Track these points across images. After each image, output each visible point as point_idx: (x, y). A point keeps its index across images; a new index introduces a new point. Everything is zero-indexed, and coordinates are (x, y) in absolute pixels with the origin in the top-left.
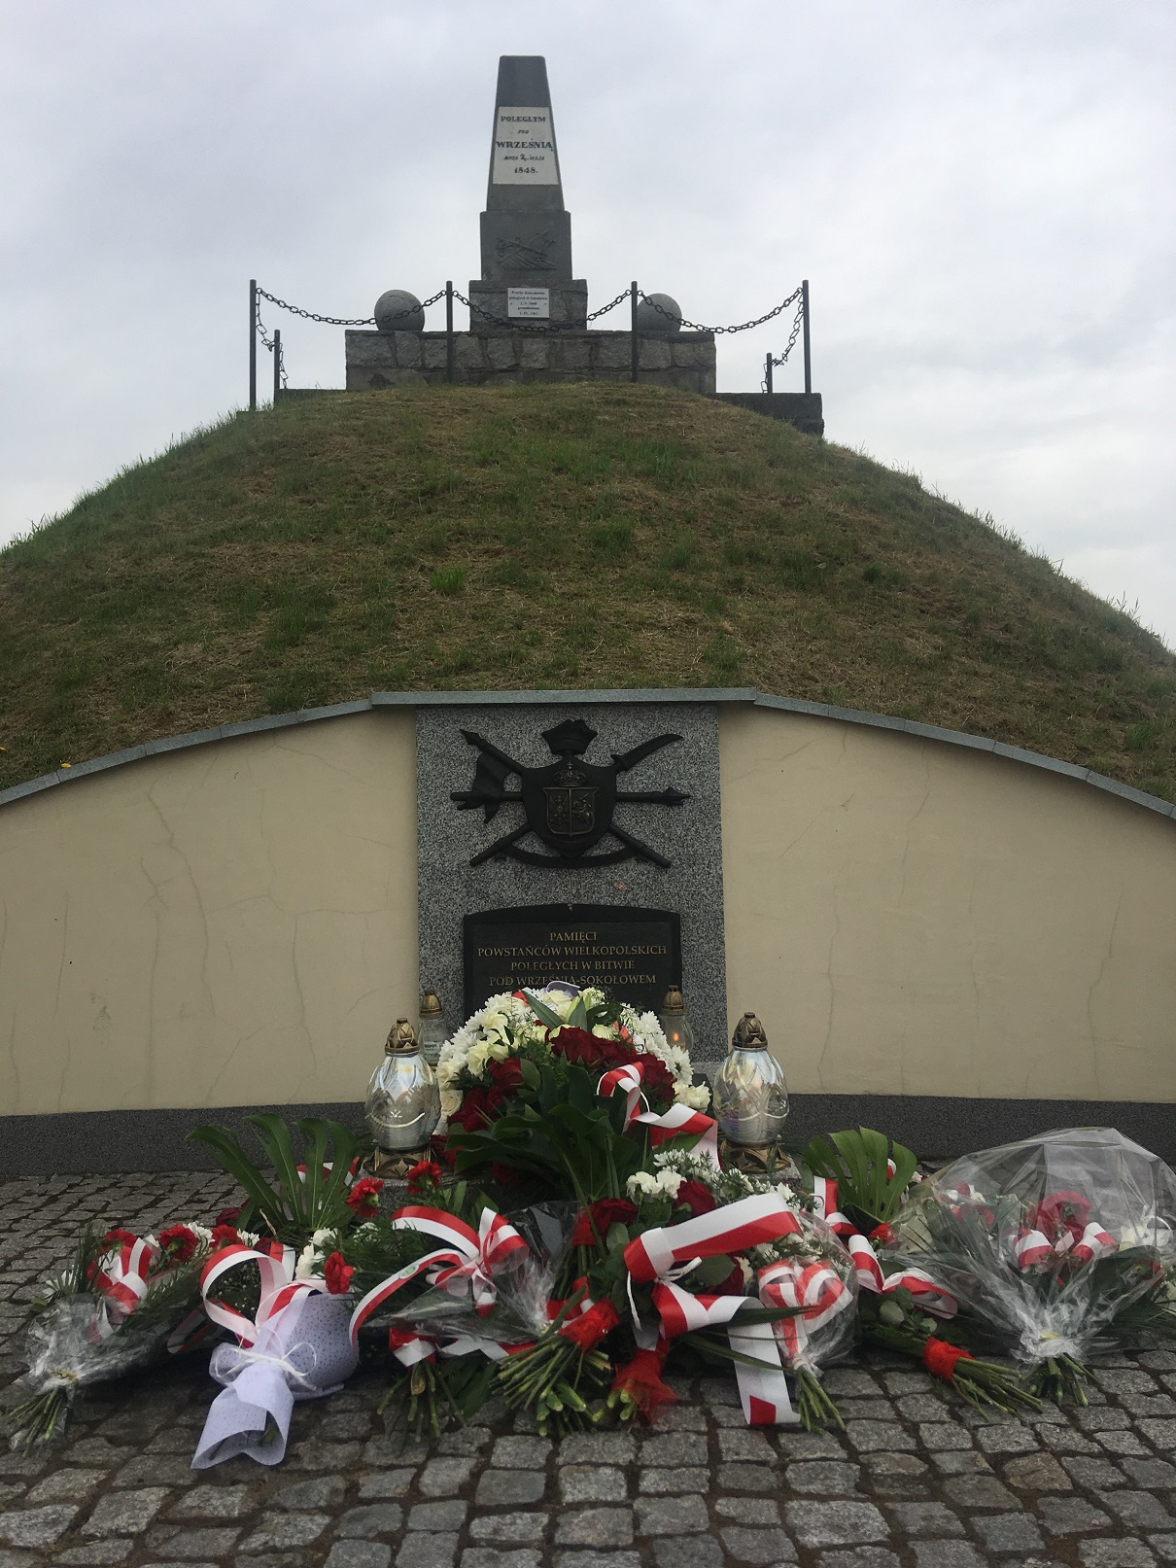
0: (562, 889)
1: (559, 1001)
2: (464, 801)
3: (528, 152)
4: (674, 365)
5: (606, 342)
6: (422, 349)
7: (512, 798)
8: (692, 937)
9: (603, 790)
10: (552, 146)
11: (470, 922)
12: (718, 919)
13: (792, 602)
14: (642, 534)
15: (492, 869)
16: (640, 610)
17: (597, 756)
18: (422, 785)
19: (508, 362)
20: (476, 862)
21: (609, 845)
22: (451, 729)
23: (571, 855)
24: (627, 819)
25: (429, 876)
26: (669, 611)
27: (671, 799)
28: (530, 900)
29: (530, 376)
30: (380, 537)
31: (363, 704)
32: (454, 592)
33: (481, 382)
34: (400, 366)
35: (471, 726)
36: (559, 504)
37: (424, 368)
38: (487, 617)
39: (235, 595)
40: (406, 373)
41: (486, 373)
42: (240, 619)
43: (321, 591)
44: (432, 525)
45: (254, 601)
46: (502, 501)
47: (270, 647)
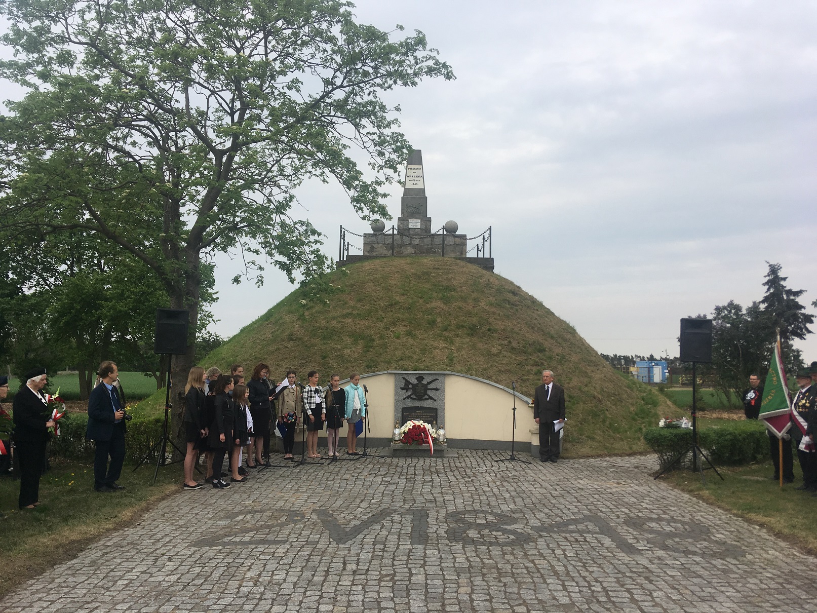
0: (418, 404)
1: (417, 422)
2: (403, 389)
3: (416, 179)
4: (455, 244)
5: (436, 237)
6: (385, 238)
7: (410, 389)
8: (439, 413)
9: (425, 387)
10: (423, 177)
11: (403, 409)
12: (444, 409)
13: (468, 340)
14: (439, 320)
15: (406, 400)
16: (436, 344)
17: (425, 382)
18: (396, 386)
19: (408, 242)
20: (404, 399)
21: (426, 397)
22: (401, 377)
23: (420, 398)
24: (429, 392)
25: (397, 401)
26: (442, 344)
27: (437, 389)
28: (413, 405)
29: (414, 246)
30: (381, 319)
31: (386, 372)
32: (398, 338)
33: (401, 248)
34: (378, 243)
35: (404, 376)
36: (421, 310)
37: (385, 244)
38: (405, 345)
39: (352, 335)
40: (380, 245)
41: (402, 245)
42: (355, 342)
43: (371, 336)
44: (392, 316)
45: (356, 337)
46: (408, 309)
47: (363, 352)
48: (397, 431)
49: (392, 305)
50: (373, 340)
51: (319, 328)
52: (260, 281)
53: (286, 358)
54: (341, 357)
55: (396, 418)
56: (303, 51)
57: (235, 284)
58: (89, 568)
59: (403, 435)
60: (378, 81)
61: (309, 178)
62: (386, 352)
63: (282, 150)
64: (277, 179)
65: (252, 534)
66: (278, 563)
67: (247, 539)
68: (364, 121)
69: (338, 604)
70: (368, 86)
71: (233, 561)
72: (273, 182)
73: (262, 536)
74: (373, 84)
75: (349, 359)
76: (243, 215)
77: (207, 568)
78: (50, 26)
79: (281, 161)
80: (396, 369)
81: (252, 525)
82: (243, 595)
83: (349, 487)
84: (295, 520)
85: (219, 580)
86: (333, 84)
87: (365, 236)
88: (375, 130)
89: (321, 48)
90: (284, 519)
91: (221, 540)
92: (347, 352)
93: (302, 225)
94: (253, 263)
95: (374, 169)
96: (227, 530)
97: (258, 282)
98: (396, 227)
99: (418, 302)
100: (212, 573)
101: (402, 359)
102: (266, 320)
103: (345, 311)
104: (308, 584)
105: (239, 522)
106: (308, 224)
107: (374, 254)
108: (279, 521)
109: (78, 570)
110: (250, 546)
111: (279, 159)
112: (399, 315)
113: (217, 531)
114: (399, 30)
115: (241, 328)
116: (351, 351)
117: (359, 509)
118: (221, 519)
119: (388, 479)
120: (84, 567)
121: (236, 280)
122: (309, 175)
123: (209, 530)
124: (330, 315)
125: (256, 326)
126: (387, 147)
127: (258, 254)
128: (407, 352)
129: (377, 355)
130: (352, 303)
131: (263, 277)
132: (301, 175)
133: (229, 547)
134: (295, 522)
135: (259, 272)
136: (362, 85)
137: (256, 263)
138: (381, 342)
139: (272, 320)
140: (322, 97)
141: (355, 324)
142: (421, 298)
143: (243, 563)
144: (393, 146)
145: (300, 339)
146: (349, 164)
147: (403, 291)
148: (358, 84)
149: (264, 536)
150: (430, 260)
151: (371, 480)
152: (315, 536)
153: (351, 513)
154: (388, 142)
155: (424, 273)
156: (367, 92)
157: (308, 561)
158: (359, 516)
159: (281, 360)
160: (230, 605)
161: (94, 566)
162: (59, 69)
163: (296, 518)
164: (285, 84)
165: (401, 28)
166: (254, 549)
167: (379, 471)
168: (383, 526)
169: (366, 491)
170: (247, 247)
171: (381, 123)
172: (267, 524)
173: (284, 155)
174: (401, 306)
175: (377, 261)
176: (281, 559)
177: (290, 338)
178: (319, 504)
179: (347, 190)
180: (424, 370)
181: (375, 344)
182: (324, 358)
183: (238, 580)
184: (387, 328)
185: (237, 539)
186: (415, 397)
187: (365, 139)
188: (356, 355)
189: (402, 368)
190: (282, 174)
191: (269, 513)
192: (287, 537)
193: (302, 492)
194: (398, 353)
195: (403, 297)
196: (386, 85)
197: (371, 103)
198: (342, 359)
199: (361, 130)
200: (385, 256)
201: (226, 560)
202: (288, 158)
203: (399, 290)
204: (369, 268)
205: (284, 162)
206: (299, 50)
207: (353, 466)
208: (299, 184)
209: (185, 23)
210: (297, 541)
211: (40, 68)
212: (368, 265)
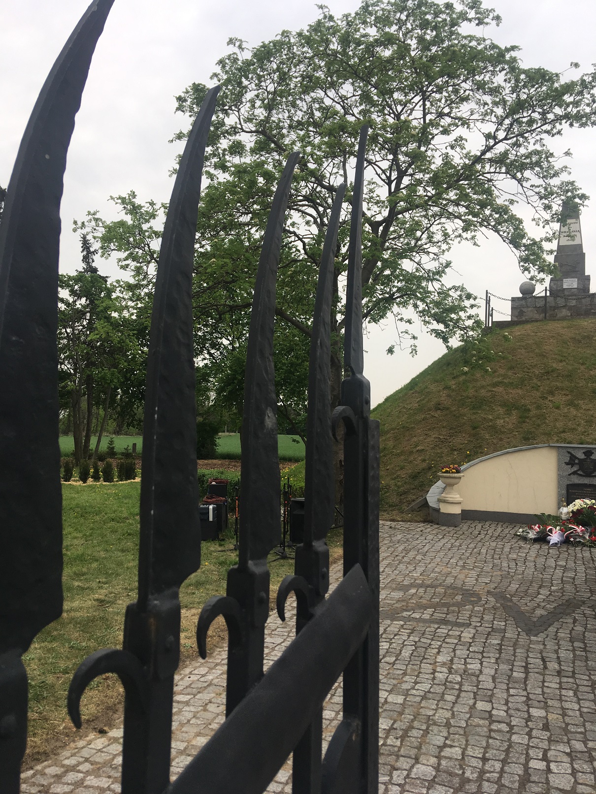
0: (586, 481)
1: (588, 501)
2: (567, 464)
6: (535, 301)
7: (577, 464)
10: (580, 231)
11: (567, 485)
15: (572, 476)
17: (594, 457)
18: (559, 460)
19: (563, 304)
20: (569, 475)
22: (565, 450)
23: (588, 475)
25: (560, 477)
28: (580, 482)
29: (570, 308)
30: (537, 388)
31: (546, 445)
32: (558, 408)
33: (554, 310)
34: (528, 307)
35: (569, 450)
36: (583, 377)
37: (536, 307)
38: (567, 416)
39: (504, 404)
40: (530, 309)
41: (556, 308)
42: (508, 413)
43: (526, 406)
44: (549, 384)
45: (510, 407)
46: (568, 376)
47: (519, 422)
48: (565, 510)
49: (548, 373)
50: (529, 410)
51: (468, 397)
52: (414, 351)
53: (434, 428)
54: (494, 427)
55: (559, 495)
56: (461, 109)
57: (390, 354)
58: (282, 630)
59: (571, 515)
60: (547, 127)
61: (459, 243)
62: (545, 423)
63: (433, 216)
64: (425, 246)
65: (430, 611)
66: (468, 650)
67: (426, 616)
68: (527, 173)
69: (551, 711)
70: (534, 135)
71: (419, 641)
72: (422, 250)
73: (441, 615)
74: (540, 132)
75: (502, 430)
76: (399, 285)
77: (394, 644)
78: (223, 119)
79: (431, 228)
80: (557, 441)
81: (427, 600)
82: (440, 683)
83: (520, 569)
84: (472, 601)
85: (411, 661)
86: (495, 138)
87: (513, 300)
88: (540, 182)
89: (482, 101)
90: (459, 598)
91: (400, 615)
92: (500, 422)
93: (456, 290)
94: (407, 333)
95: (539, 225)
96: (403, 604)
97: (412, 352)
98: (548, 288)
99: (580, 369)
100: (401, 651)
101: (564, 432)
102: (411, 390)
103: (496, 380)
104: (508, 680)
105: (413, 595)
106: (462, 289)
107: (524, 319)
108: (454, 600)
109: (273, 630)
110: (432, 625)
111: (429, 225)
112: (557, 383)
113: (394, 604)
114: (574, 68)
115: (385, 397)
116: (504, 422)
117: (540, 596)
118: (394, 590)
119: (563, 563)
120: (278, 627)
121: (390, 351)
122: (459, 239)
123: (385, 601)
124: (479, 384)
125: (401, 395)
126: (555, 200)
127: (410, 323)
128: (570, 424)
129: (535, 426)
130: (502, 371)
131: (416, 346)
132: (451, 240)
133: (410, 623)
134: (473, 604)
135: (413, 342)
136: (526, 135)
137: (409, 332)
138: (538, 412)
139: (417, 389)
140: (484, 153)
141: (507, 393)
142: (582, 364)
143: (430, 644)
144: (563, 197)
145: (448, 409)
146: (516, 222)
147: (560, 358)
148: (521, 135)
149: (444, 616)
150: (591, 323)
151: (543, 563)
152: (500, 623)
153: (533, 600)
154: (557, 193)
155: (584, 337)
156: (532, 141)
157: (500, 651)
158: (543, 604)
159: (429, 430)
160: (429, 692)
161: (286, 628)
162: (231, 159)
163: (472, 599)
164: (448, 144)
165: (576, 65)
166: (437, 629)
167: (549, 553)
168: (575, 621)
169: (541, 576)
170: (399, 317)
171: (548, 173)
172: (442, 601)
173: (435, 221)
174: (559, 373)
175: (528, 326)
176: (470, 646)
177: (438, 407)
178: (493, 586)
179: (514, 249)
180: (592, 443)
181: (532, 414)
182: (475, 428)
183: (430, 664)
184: (545, 398)
185: (417, 615)
186: (581, 473)
187: (529, 193)
188: (510, 426)
189: (565, 441)
190: (430, 242)
191: (440, 590)
192: (469, 620)
193: (469, 569)
194: (559, 425)
195: (561, 364)
196: (555, 131)
197: (536, 152)
198: (494, 430)
199: (524, 184)
200: (537, 321)
201: (411, 638)
202: (438, 224)
203: (556, 356)
204: (519, 333)
205: (434, 229)
206: (456, 108)
207: (516, 545)
208: (448, 250)
209: (343, 98)
210: (481, 626)
211: (216, 160)
212: (518, 331)
